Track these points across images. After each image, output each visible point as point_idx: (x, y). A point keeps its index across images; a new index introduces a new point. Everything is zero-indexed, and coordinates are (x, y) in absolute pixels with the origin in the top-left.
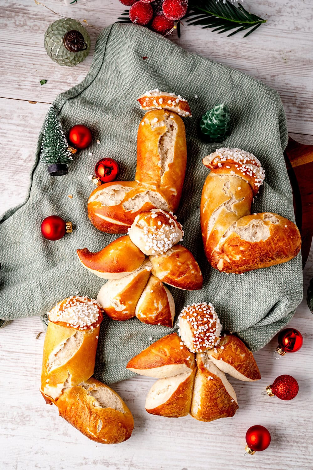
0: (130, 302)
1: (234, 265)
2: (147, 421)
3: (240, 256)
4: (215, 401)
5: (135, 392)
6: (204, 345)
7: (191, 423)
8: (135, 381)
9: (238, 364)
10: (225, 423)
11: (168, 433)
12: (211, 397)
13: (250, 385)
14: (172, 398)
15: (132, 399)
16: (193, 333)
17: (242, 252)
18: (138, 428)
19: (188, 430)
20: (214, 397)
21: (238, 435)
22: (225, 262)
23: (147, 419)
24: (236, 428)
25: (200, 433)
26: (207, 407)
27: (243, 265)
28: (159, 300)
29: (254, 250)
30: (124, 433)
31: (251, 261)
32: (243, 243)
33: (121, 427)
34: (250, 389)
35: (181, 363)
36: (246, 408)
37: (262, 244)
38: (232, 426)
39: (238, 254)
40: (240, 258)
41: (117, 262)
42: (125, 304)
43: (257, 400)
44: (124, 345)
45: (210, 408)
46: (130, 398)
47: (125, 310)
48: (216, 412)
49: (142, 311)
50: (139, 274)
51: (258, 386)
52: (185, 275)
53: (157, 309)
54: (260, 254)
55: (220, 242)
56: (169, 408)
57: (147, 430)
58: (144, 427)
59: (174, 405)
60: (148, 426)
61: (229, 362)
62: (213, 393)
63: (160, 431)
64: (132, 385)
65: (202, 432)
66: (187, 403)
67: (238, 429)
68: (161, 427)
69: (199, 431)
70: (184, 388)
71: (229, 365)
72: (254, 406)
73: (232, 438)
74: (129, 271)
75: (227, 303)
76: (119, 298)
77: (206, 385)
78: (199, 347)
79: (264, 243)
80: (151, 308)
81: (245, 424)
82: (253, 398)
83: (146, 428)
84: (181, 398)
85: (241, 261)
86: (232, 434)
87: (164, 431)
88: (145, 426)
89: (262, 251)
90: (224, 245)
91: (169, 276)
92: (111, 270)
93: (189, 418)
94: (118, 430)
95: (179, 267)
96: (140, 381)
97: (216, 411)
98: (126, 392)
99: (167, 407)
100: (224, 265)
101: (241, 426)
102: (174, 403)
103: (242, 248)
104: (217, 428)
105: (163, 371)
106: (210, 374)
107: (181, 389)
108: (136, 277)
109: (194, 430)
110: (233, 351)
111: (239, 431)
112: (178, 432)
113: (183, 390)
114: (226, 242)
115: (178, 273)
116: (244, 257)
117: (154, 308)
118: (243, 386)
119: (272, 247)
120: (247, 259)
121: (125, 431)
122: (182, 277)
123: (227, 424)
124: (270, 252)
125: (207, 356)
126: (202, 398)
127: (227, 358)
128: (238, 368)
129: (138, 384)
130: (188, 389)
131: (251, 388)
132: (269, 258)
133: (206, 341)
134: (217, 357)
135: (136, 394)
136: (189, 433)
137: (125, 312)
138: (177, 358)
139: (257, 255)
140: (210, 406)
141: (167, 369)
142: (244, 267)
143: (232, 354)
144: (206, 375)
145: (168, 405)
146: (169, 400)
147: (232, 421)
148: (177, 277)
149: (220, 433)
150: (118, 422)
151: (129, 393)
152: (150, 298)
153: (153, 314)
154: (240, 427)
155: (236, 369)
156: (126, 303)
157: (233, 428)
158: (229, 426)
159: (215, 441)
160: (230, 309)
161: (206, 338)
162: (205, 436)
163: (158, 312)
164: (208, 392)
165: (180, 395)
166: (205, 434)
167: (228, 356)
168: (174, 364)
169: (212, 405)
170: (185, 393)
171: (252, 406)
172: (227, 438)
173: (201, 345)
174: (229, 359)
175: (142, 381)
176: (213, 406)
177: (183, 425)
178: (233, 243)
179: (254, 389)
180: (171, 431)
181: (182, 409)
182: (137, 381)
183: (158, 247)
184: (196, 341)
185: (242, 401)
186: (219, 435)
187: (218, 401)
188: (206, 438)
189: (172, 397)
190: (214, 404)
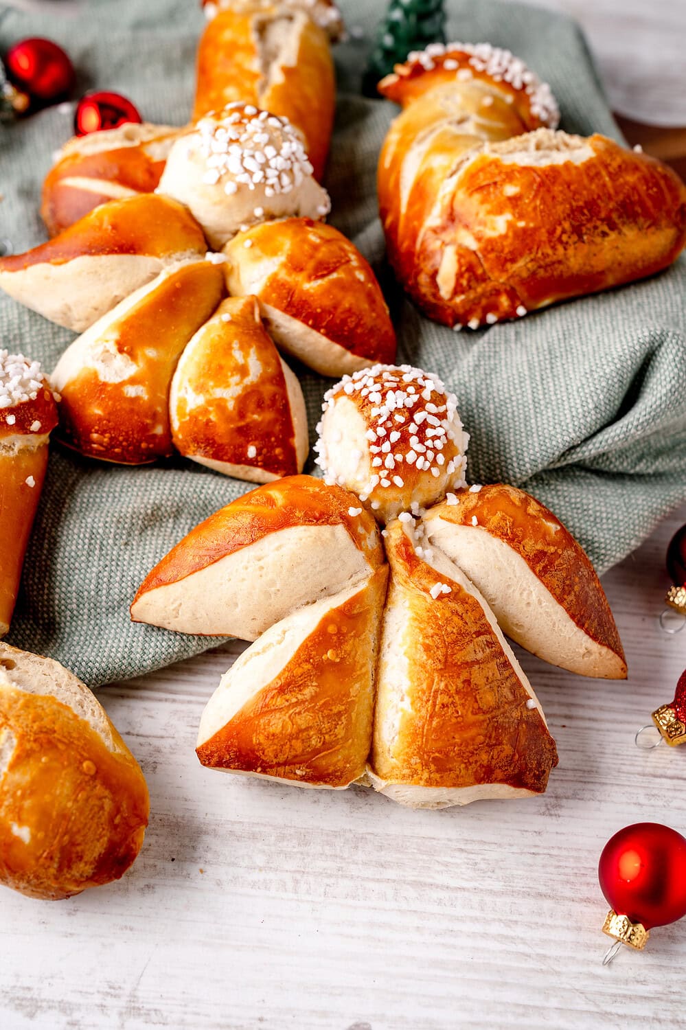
0: (151, 353)
1: (492, 256)
2: (207, 839)
3: (508, 216)
4: (464, 676)
5: (162, 737)
6: (410, 457)
7: (381, 848)
8: (166, 700)
9: (539, 547)
10: (515, 849)
11: (290, 885)
12: (446, 656)
13: (590, 719)
14: (298, 660)
15: (151, 760)
16: (368, 418)
17: (514, 201)
18: (170, 866)
19: (369, 872)
20: (459, 657)
21: (568, 892)
22: (462, 252)
23: (206, 833)
24: (559, 867)
25: (417, 884)
26: (435, 697)
27: (521, 255)
28: (250, 346)
29: (549, 191)
30: (102, 808)
31: (543, 235)
32: (510, 174)
33: (94, 778)
34: (594, 732)
35: (327, 522)
36: (587, 795)
37: (574, 172)
38: (539, 859)
39: (500, 211)
40: (510, 225)
41: (114, 227)
42: (132, 355)
43: (624, 768)
44: (126, 544)
45: (446, 700)
46: (141, 758)
47: (133, 381)
48: (474, 724)
49: (190, 381)
50: (182, 270)
51: (621, 722)
52: (334, 276)
53: (243, 371)
54: (571, 204)
55: (440, 194)
56: (288, 707)
57: (201, 871)
58: (193, 860)
59: (308, 692)
60: (209, 856)
61: (504, 535)
62: (455, 642)
63: (256, 876)
64: (153, 713)
65: (422, 879)
66: (358, 689)
67: (567, 871)
68: (260, 860)
69: (411, 875)
70: (344, 630)
71: (506, 547)
72: (616, 788)
73: (547, 904)
74: (153, 253)
75: (478, 392)
76: (115, 336)
77: (425, 615)
78: (390, 463)
79: (576, 168)
80: (223, 362)
81: (589, 851)
82: (608, 762)
83: (201, 866)
84: (332, 664)
85: (511, 234)
86: (543, 889)
87: (271, 876)
88: (196, 855)
89: (575, 193)
90: (454, 197)
91: (283, 275)
92: (90, 247)
93: (370, 830)
94: (79, 787)
95: (316, 248)
96: (182, 702)
97: (471, 718)
98: (133, 739)
99: (279, 701)
100: (459, 261)
101: (578, 859)
102: (305, 685)
103: (511, 190)
104: (483, 866)
105: (261, 563)
106: (439, 578)
107: (332, 629)
108: (174, 275)
109: (391, 874)
110: (514, 504)
111: (572, 879)
112: (327, 881)
113: (339, 633)
114: (460, 185)
115: (311, 265)
116: (521, 217)
117: (232, 364)
118: (566, 722)
119: (604, 185)
120: (532, 225)
121: (108, 805)
122: (326, 279)
123: (522, 853)
124: (602, 201)
125: (424, 531)
126: (414, 662)
127: (495, 520)
128: (539, 568)
129: (175, 712)
130: (357, 636)
131: (598, 730)
132: (599, 223)
133: (414, 440)
134: (459, 516)
135: (165, 744)
136: (371, 885)
137: (131, 391)
138: (312, 509)
139: (560, 208)
140: (446, 691)
141: (278, 549)
142: (521, 263)
143: (511, 510)
144: (424, 582)
145: (282, 690)
146: (288, 669)
147: (538, 843)
148: (309, 279)
149: (498, 886)
150: (82, 755)
151: (141, 740)
152: (219, 336)
153: (228, 386)
154: (571, 863)
155: (533, 569)
156: (139, 352)
157: (544, 866)
158: (528, 859)
159: (478, 914)
160: (492, 412)
161: (413, 428)
162: (435, 894)
163: (248, 380)
164: (436, 638)
165: (329, 653)
166: (437, 887)
167: (499, 514)
168: (302, 525)
169: (452, 689)
170: (347, 647)
171: (608, 788)
172: (526, 905)
173: (399, 457)
174: (502, 523)
175: (190, 702)
176: (458, 692)
177: (346, 855)
178: (482, 180)
179: (608, 731)
180: (298, 876)
181: (339, 714)
182: (174, 701)
183: (246, 170)
184: (379, 442)
185: (570, 773)
186: (491, 892)
187: (478, 676)
188: (440, 902)
189: (298, 655)
190: (460, 685)
